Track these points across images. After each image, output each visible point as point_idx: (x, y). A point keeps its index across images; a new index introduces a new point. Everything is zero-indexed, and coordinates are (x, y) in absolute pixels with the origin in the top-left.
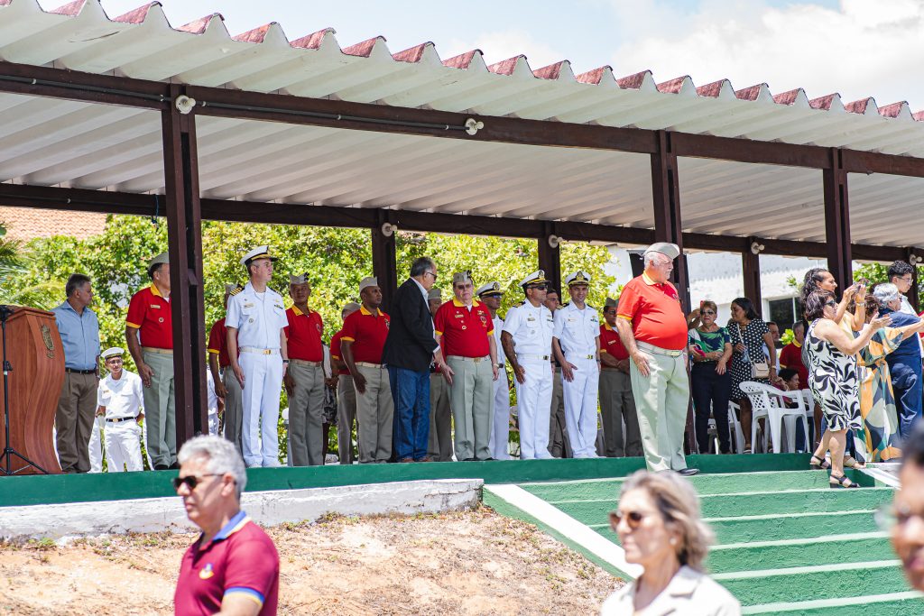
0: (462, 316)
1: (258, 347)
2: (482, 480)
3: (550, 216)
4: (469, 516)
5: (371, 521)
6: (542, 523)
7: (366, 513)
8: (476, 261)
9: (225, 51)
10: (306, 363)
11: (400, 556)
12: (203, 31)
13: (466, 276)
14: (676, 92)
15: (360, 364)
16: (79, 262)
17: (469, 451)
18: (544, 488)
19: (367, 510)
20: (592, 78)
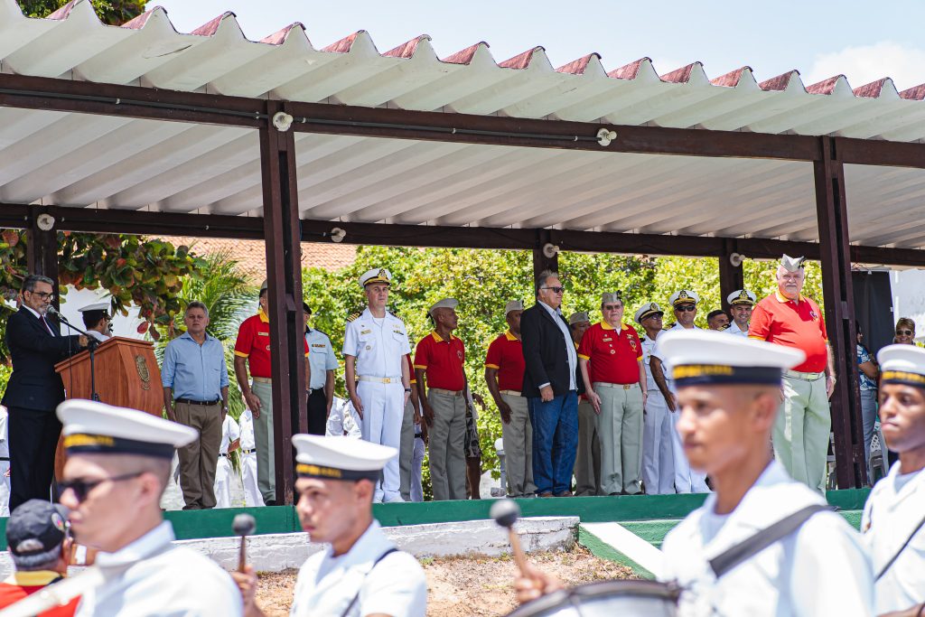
0: (610, 339)
1: (377, 376)
2: (578, 518)
3: (731, 233)
4: (561, 558)
5: (447, 564)
6: (638, 565)
7: (443, 555)
8: (691, 284)
9: (310, 62)
10: (446, 392)
11: (468, 601)
12: (282, 42)
13: (615, 296)
14: (828, 93)
15: (505, 392)
16: (328, 293)
17: (616, 484)
18: (652, 526)
19: (443, 551)
20: (730, 80)
